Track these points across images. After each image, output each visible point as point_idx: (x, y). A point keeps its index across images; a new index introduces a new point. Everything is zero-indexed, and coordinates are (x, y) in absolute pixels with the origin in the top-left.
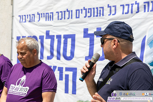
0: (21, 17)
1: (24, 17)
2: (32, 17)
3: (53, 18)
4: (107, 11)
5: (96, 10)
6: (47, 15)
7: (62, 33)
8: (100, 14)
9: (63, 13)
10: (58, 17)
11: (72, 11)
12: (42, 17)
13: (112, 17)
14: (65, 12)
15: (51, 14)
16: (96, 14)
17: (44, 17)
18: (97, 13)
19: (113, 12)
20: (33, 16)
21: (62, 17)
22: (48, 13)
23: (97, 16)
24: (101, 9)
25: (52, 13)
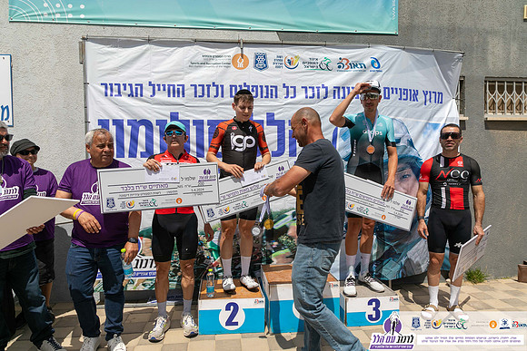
0: (109, 86)
1: (115, 88)
2: (136, 89)
3: (183, 94)
4: (281, 92)
5: (264, 89)
6: (171, 87)
7: (205, 118)
8: (272, 95)
9: (206, 88)
10: (196, 92)
11: (222, 86)
12: (159, 90)
13: (289, 100)
14: (208, 86)
15: (181, 88)
16: (265, 95)
17: (164, 90)
18: (267, 93)
19: (291, 95)
20: (139, 87)
21: (203, 94)
22: (174, 86)
23: (267, 97)
24: (274, 89)
25: (183, 86)
